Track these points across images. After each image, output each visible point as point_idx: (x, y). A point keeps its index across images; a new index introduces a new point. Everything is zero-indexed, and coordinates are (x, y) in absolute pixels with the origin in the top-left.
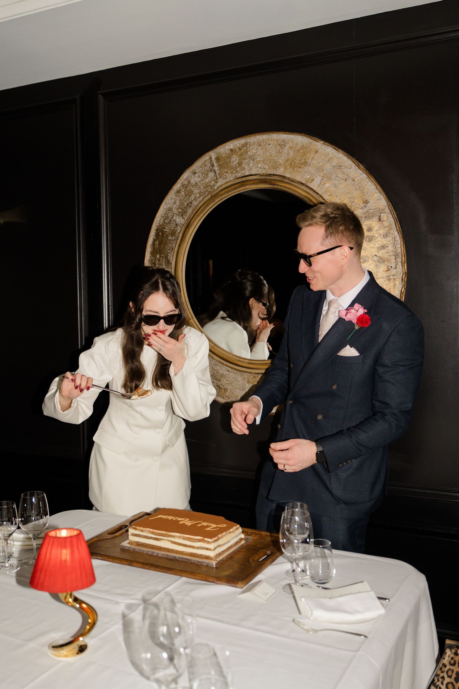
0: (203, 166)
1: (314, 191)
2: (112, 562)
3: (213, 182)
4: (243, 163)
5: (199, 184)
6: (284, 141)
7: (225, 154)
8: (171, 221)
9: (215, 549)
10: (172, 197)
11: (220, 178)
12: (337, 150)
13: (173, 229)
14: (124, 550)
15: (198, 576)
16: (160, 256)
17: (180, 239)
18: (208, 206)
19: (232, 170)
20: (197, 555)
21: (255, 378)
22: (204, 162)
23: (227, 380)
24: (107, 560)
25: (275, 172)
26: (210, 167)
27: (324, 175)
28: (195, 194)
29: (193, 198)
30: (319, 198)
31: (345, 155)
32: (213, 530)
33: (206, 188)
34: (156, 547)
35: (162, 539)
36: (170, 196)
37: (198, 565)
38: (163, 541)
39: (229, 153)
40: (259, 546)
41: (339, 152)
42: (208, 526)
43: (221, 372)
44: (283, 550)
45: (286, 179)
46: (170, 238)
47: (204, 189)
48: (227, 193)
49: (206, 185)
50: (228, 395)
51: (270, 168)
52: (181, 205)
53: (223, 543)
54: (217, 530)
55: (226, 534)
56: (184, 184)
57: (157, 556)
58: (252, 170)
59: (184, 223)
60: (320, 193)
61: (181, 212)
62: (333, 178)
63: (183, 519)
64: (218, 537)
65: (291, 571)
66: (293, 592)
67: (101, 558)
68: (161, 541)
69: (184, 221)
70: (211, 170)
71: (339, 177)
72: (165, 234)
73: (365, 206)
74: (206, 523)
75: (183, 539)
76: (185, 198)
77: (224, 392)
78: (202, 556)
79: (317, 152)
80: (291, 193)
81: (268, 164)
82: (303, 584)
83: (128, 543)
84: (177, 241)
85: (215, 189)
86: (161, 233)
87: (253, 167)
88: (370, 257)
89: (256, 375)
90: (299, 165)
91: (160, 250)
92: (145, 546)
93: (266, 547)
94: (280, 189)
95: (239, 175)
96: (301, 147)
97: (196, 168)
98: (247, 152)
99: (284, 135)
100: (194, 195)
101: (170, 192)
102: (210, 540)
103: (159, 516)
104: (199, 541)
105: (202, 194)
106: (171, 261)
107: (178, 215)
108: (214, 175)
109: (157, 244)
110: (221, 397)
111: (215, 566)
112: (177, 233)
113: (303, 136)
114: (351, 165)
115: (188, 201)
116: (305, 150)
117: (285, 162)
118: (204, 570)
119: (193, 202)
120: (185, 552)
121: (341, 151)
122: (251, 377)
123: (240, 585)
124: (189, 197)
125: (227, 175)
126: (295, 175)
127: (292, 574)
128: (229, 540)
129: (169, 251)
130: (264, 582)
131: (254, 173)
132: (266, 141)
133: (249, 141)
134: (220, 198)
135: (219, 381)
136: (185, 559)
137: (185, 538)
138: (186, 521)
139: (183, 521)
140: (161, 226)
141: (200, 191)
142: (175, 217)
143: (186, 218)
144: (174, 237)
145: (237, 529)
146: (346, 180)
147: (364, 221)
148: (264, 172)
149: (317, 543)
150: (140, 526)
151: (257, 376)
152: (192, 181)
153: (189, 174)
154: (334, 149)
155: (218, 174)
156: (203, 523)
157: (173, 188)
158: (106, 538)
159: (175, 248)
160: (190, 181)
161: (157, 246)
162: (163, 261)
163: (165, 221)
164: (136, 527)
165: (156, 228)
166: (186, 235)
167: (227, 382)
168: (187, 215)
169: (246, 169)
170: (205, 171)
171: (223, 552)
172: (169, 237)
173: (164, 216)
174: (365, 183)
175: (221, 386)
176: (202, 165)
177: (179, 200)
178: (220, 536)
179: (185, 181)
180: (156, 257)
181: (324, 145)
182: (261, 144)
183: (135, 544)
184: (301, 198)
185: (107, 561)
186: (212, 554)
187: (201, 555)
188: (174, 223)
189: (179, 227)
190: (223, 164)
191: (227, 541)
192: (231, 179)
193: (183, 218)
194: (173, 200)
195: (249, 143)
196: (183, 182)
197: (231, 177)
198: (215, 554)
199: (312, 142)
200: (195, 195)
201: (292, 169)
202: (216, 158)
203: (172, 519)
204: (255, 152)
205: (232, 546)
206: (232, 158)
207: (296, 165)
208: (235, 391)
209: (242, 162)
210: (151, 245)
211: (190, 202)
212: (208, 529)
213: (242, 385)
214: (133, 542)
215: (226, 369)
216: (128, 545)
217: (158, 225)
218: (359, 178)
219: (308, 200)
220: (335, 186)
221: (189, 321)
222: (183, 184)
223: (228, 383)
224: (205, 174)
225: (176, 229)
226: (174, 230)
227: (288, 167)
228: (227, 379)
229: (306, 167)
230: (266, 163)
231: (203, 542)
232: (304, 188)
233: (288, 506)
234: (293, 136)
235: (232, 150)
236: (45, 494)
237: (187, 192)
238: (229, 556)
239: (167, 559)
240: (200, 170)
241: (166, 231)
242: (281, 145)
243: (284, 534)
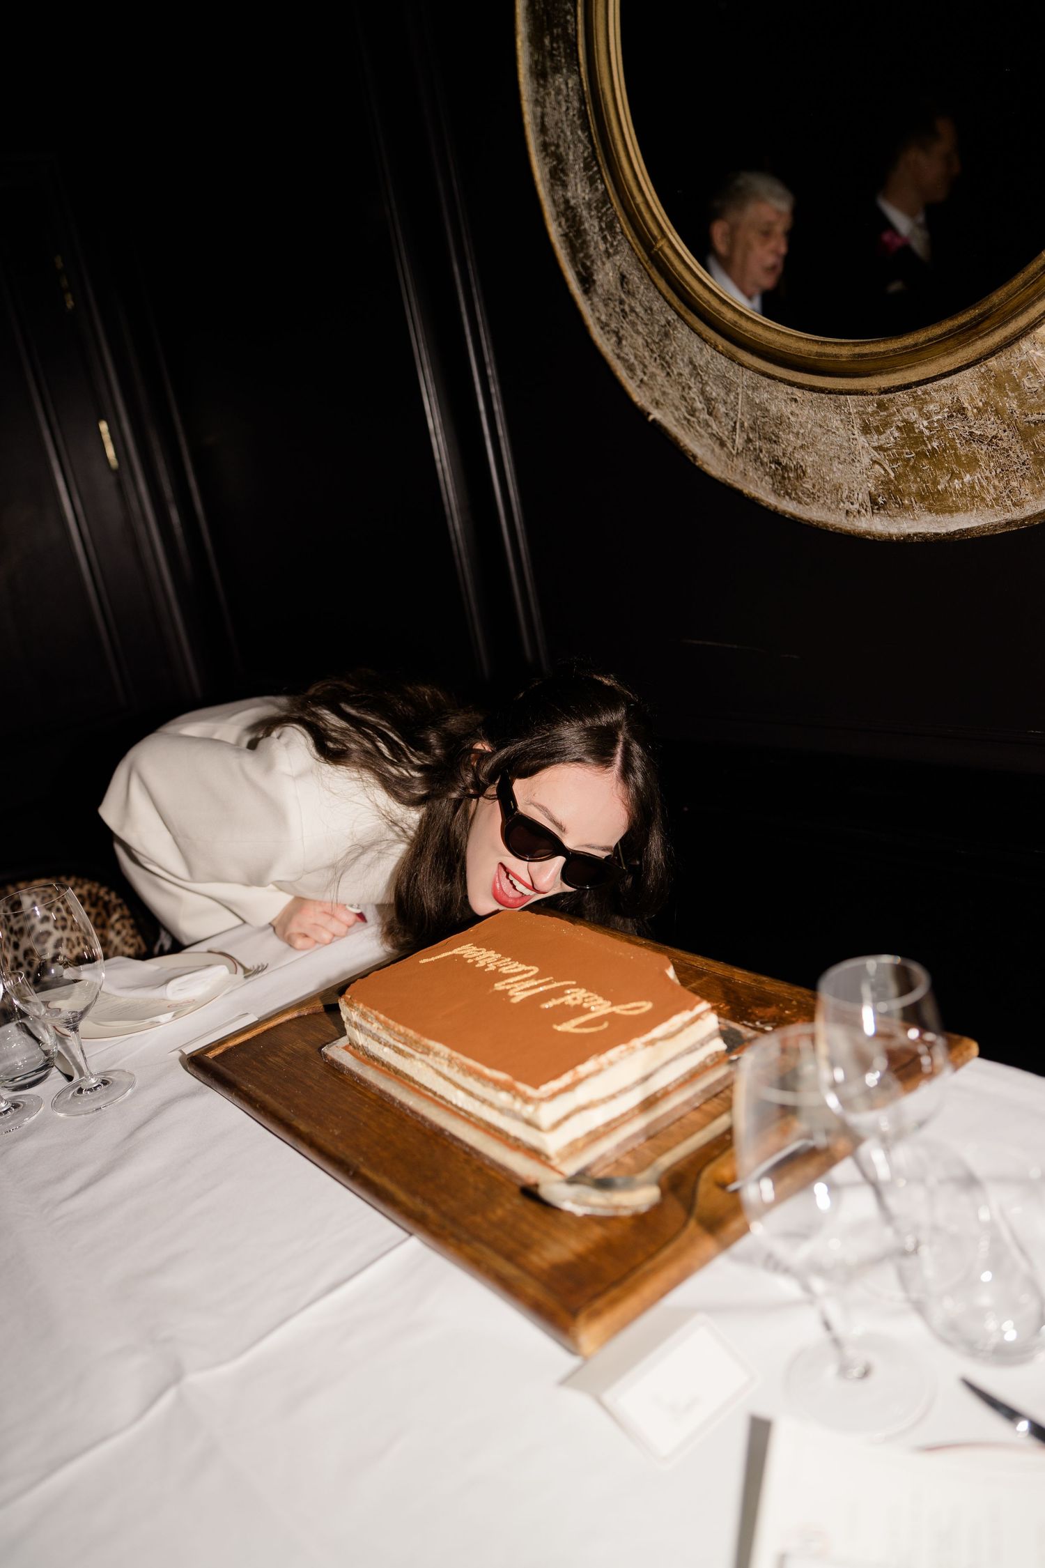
9: (556, 1125)
21: (886, 409)
23: (798, 433)
32: (583, 1031)
38: (417, 1061)
42: (579, 1010)
43: (773, 409)
50: (810, 487)
54: (599, 1032)
63: (523, 967)
64: (576, 1074)
74: (582, 991)
75: (458, 1070)
77: (798, 478)
83: (346, 1048)
89: (885, 397)
102: (531, 1092)
103: (458, 951)
104: (502, 1087)
110: (790, 497)
122: (870, 410)
135: (775, 442)
137: (465, 1067)
138: (524, 976)
139: (511, 980)
145: (698, 1018)
150: (362, 1003)
151: (890, 400)
156: (569, 991)
167: (799, 443)
175: (784, 461)
178: (583, 1069)
198: (578, 1135)
203: (483, 967)
208: (831, 470)
212: (568, 1027)
213: (846, 444)
215: (787, 393)
221: (653, 247)
223: (802, 447)
228: (795, 431)
231: (512, 1093)
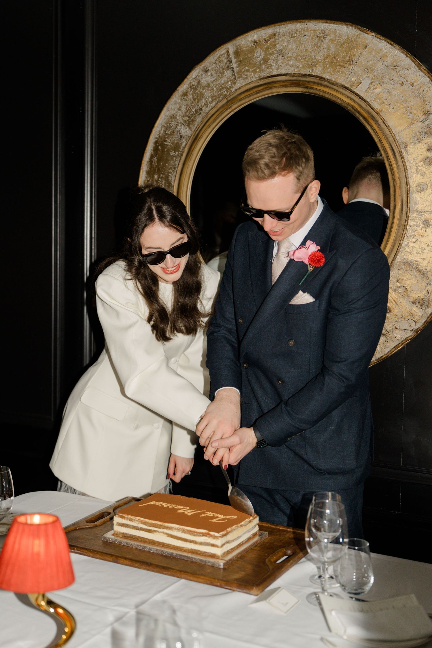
0: (217, 62)
1: (361, 98)
2: (93, 557)
3: (230, 83)
4: (270, 59)
5: (211, 85)
6: (323, 32)
7: (247, 47)
8: (173, 132)
9: (223, 545)
10: (176, 101)
11: (239, 77)
12: (393, 45)
13: (176, 142)
14: (107, 543)
15: (202, 579)
16: (159, 177)
17: (185, 155)
18: (222, 114)
19: (255, 68)
20: (199, 552)
22: (219, 57)
24: (86, 554)
25: (310, 71)
26: (226, 64)
27: (374, 77)
28: (207, 98)
29: (203, 103)
30: (367, 107)
31: (402, 52)
32: (220, 521)
33: (220, 90)
34: (148, 541)
35: (155, 531)
36: (173, 100)
37: (202, 566)
38: (157, 533)
39: (252, 46)
40: (276, 543)
41: (395, 47)
42: (214, 517)
44: (309, 551)
45: (325, 81)
46: (172, 154)
47: (218, 92)
48: (248, 97)
49: (221, 86)
51: (304, 67)
52: (187, 111)
53: (232, 539)
54: (225, 522)
55: (236, 528)
56: (193, 85)
57: (149, 552)
58: (281, 68)
59: (190, 135)
60: (368, 100)
61: (188, 120)
62: (385, 81)
63: (183, 507)
64: (227, 531)
65: (317, 577)
66: (320, 604)
67: (79, 552)
68: (155, 533)
69: (190, 132)
70: (228, 67)
71: (394, 81)
72: (166, 148)
73: (425, 119)
74: (211, 513)
75: (182, 532)
76: (192, 102)
78: (206, 554)
79: (366, 47)
80: (331, 99)
81: (302, 61)
82: (332, 594)
83: (113, 535)
84: (181, 157)
85: (233, 91)
86: (161, 147)
87: (282, 65)
88: (429, 185)
90: (341, 64)
91: (159, 169)
92: (135, 539)
93: (286, 545)
94: (316, 94)
95: (264, 74)
96: (346, 39)
97: (208, 64)
98: (276, 45)
99: (324, 24)
100: (205, 99)
101: (174, 94)
102: (216, 534)
103: (152, 503)
104: (203, 535)
105: (215, 98)
106: (173, 184)
107: (183, 125)
108: (231, 73)
109: (155, 160)
111: (222, 567)
112: (182, 147)
113: (348, 26)
114: (410, 65)
115: (197, 106)
116: (350, 44)
117: (324, 59)
118: (209, 571)
119: (203, 108)
120: (185, 548)
121: (397, 47)
123: (255, 590)
124: (198, 102)
125: (248, 74)
126: (336, 76)
127: (319, 581)
128: (240, 535)
129: (171, 171)
130: (284, 590)
131: (284, 73)
132: (300, 32)
133: (278, 30)
134: (239, 104)
136: (185, 556)
137: (186, 530)
138: (186, 509)
139: (182, 510)
140: (161, 138)
141: (213, 94)
142: (179, 127)
143: (194, 128)
144: (177, 153)
145: (250, 521)
146: (402, 84)
147: (423, 138)
148: (297, 71)
149: (352, 544)
150: (128, 514)
152: (202, 82)
153: (199, 72)
154: (388, 44)
155: (237, 73)
156: (207, 513)
157: (178, 89)
158: (85, 527)
159: (178, 167)
160: (201, 80)
161: (155, 164)
162: (162, 183)
163: (167, 132)
164: (124, 515)
165: (154, 141)
166: (193, 150)
168: (195, 125)
169: (273, 67)
170: (220, 69)
171: (233, 550)
172: (170, 153)
173: (166, 125)
174: (426, 89)
176: (216, 60)
177: (185, 105)
178: (229, 529)
179: (194, 81)
180: (153, 177)
181: (376, 38)
182: (293, 35)
183: (121, 536)
184: (343, 106)
185: (87, 556)
186: (218, 552)
187: (205, 552)
188: (178, 135)
189: (184, 140)
190: (244, 59)
191: (237, 536)
192: (253, 79)
193: (190, 128)
194: (178, 105)
195: (278, 34)
196: (190, 83)
197: (254, 77)
198: (223, 552)
199: (360, 34)
200: (207, 100)
201: (332, 68)
202: (234, 52)
203: (168, 507)
204: (285, 46)
205: (244, 542)
206: (256, 52)
207: (338, 64)
209: (268, 58)
210: (147, 162)
211: (200, 108)
212: (214, 520)
214: (118, 533)
216: (113, 537)
217: (158, 137)
218: (419, 82)
219: (352, 109)
220: (388, 92)
222: (191, 84)
224: (220, 73)
225: (180, 142)
226: (178, 143)
227: (328, 65)
229: (352, 66)
230: (299, 60)
231: (208, 536)
232: (347, 93)
233: (315, 496)
234: (336, 25)
235: (255, 42)
236: (10, 470)
237: (196, 96)
238: (239, 556)
239: (162, 556)
240: (213, 66)
241: (167, 145)
242: (320, 37)
243: (310, 531)
